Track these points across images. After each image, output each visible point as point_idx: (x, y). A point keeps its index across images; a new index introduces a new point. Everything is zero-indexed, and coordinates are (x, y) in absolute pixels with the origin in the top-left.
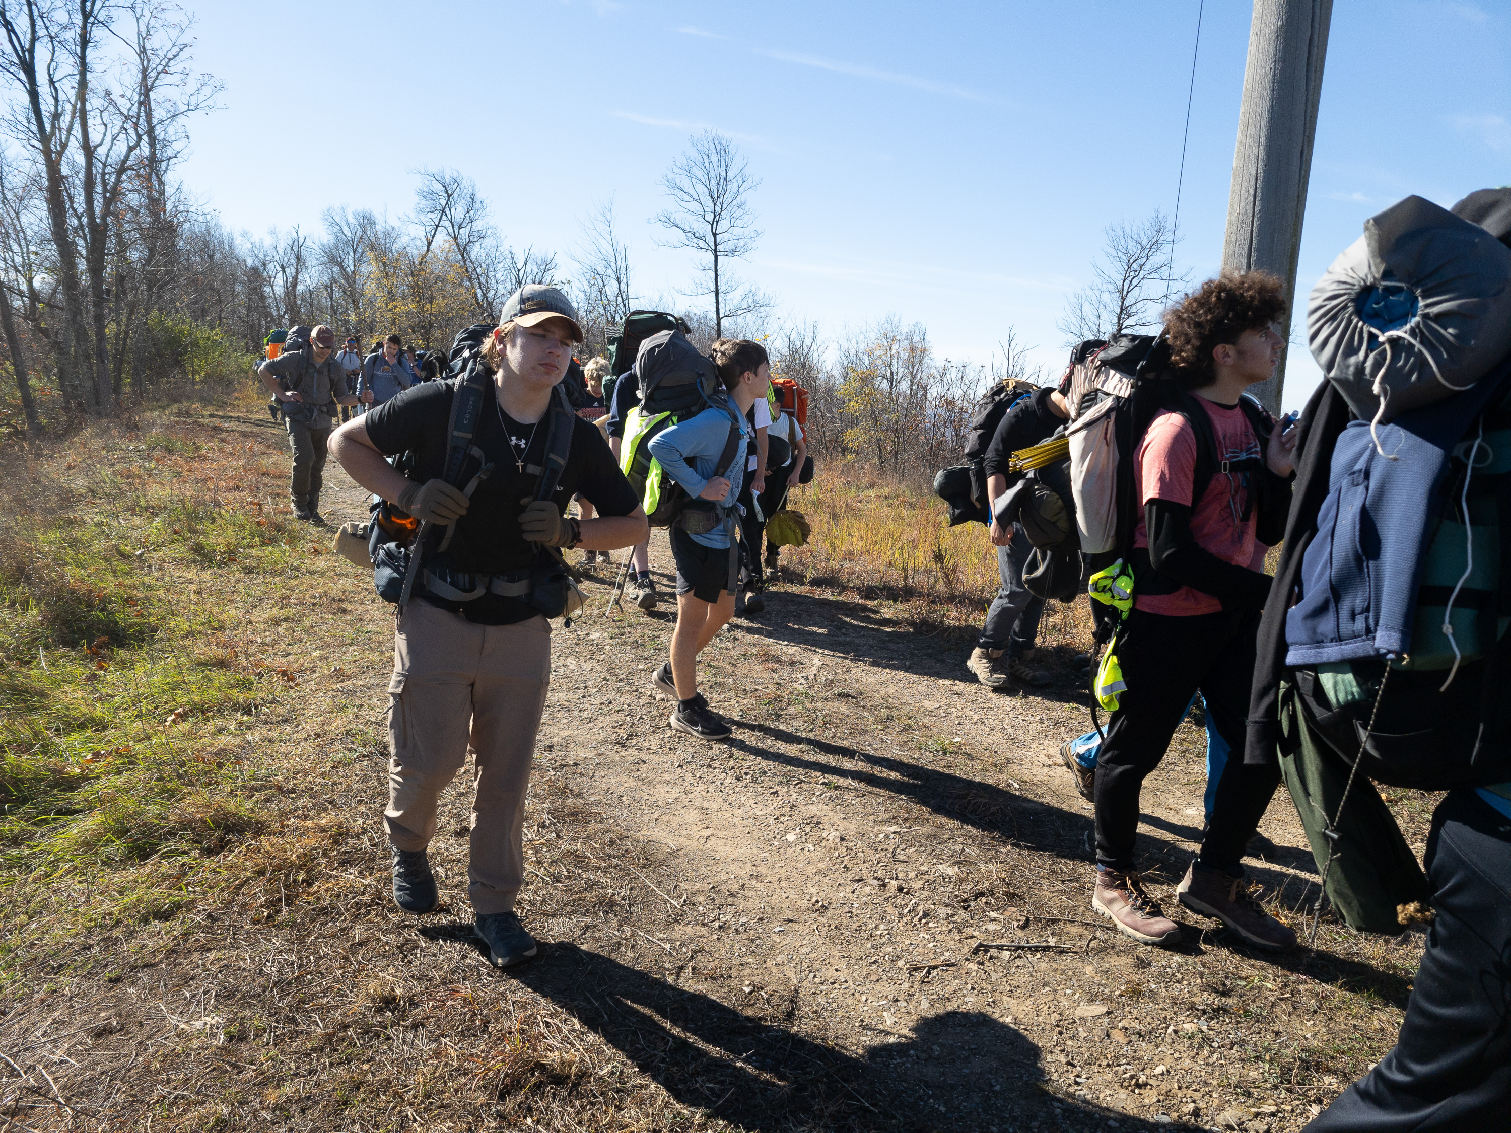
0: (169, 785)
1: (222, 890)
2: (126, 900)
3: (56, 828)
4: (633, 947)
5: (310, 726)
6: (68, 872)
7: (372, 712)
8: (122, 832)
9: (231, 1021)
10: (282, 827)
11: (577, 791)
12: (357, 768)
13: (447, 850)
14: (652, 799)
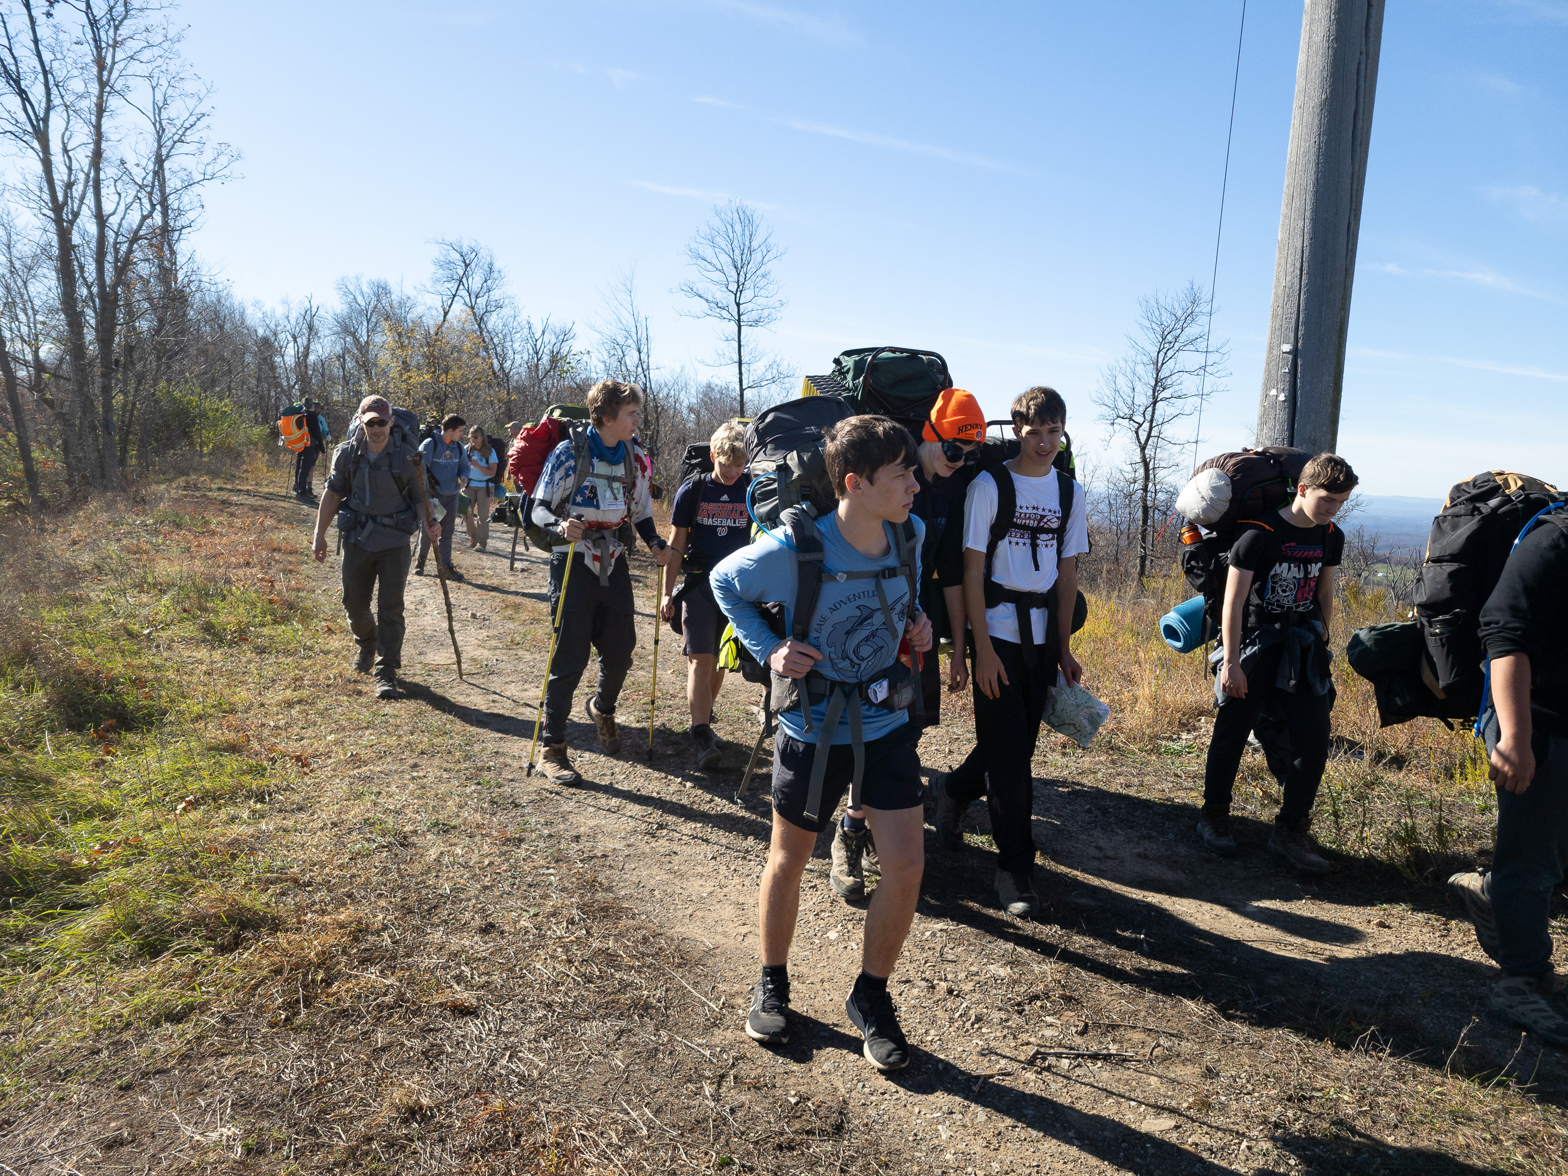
0: (181, 878)
1: (237, 990)
2: (136, 1001)
3: (62, 924)
4: (671, 1053)
5: (326, 815)
6: (75, 971)
7: (390, 800)
8: (132, 928)
9: (248, 1133)
10: (299, 923)
11: (606, 884)
12: (376, 860)
13: (472, 947)
14: (686, 893)
